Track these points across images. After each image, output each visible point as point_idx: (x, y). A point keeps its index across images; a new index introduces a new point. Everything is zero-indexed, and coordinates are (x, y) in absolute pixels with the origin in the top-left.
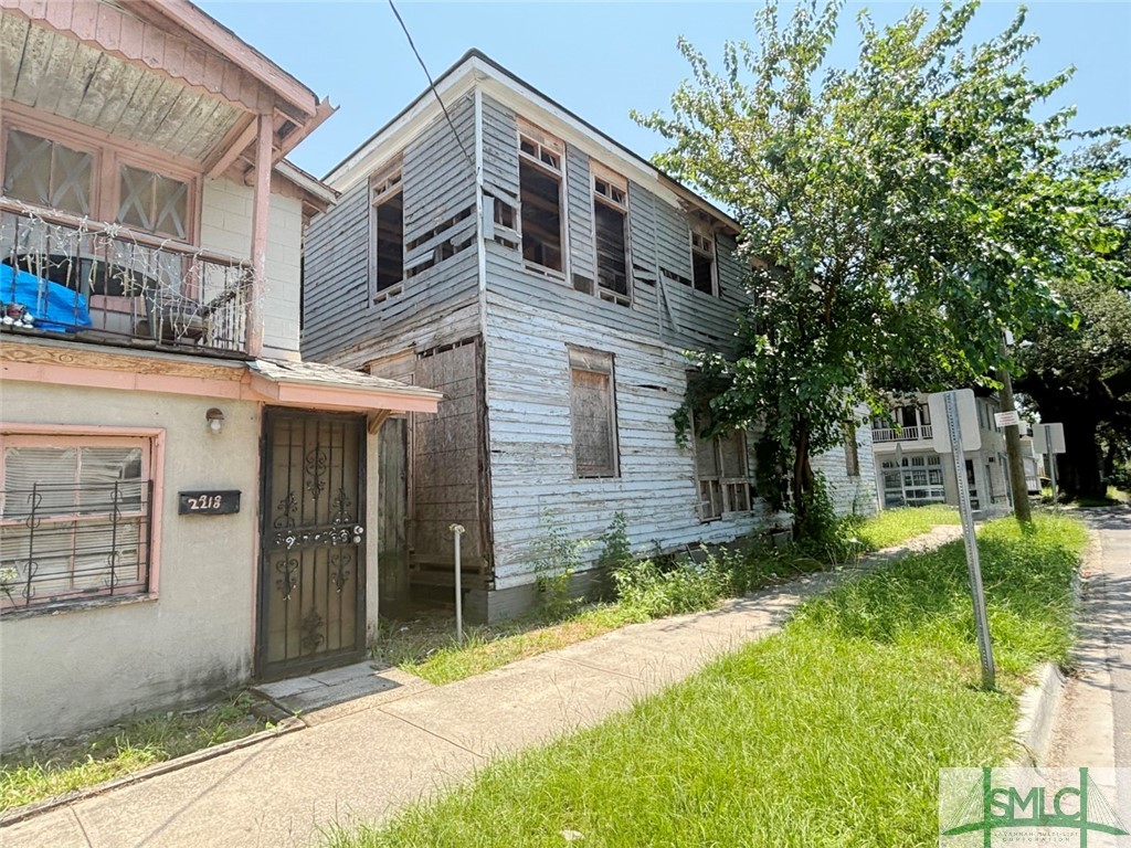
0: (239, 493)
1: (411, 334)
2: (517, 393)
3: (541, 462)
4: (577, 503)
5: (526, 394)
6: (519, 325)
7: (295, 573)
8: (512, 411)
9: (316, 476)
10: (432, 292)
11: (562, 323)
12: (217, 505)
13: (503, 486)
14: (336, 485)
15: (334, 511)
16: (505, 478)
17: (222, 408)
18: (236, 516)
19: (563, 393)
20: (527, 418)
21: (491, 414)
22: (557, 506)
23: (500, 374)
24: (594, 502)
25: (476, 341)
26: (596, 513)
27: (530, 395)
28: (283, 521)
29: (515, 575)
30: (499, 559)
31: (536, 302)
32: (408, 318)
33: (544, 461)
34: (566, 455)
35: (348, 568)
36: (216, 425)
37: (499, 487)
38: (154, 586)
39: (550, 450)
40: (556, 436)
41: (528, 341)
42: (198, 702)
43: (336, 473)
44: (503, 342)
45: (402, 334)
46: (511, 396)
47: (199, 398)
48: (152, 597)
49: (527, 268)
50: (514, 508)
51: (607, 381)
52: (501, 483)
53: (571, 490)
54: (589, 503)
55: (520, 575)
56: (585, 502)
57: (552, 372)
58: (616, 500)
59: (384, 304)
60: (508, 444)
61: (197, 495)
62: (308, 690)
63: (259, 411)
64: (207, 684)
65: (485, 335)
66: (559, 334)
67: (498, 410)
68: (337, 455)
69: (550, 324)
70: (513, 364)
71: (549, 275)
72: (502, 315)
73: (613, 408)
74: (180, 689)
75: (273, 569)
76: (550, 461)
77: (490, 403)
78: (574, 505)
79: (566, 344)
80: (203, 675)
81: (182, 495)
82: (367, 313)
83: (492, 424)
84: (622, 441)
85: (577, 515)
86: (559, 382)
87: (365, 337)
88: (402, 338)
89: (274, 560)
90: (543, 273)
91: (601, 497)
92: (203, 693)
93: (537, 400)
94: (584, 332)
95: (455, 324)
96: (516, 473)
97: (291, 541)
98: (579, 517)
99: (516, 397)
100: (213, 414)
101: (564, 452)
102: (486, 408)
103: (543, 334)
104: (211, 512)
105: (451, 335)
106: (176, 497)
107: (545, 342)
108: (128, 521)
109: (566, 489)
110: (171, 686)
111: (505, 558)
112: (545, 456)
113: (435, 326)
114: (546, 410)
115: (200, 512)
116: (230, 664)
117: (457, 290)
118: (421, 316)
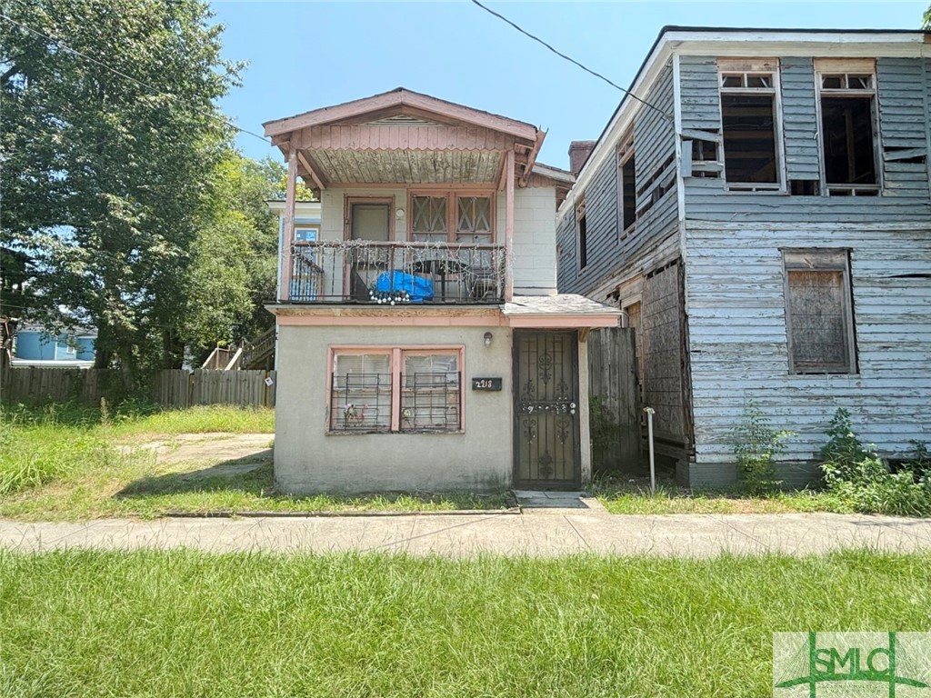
0: (500, 379)
1: (640, 262)
2: (720, 301)
3: (747, 359)
4: (792, 397)
5: (730, 301)
6: (722, 242)
7: (534, 428)
8: (713, 317)
9: (546, 371)
10: (652, 227)
11: (774, 231)
12: (490, 386)
13: (703, 380)
14: (558, 376)
15: (557, 392)
16: (706, 373)
17: (492, 332)
18: (500, 392)
19: (775, 295)
20: (730, 322)
21: (690, 321)
22: (768, 399)
23: (701, 287)
24: (818, 398)
25: (678, 262)
26: (820, 408)
27: (735, 302)
28: (527, 397)
29: (717, 453)
30: (700, 439)
31: (741, 217)
32: (638, 249)
33: (751, 359)
34: (780, 353)
35: (568, 429)
36: (488, 342)
37: (699, 380)
38: (463, 427)
39: (758, 349)
40: (767, 335)
41: (732, 254)
42: (485, 491)
43: (558, 368)
44: (704, 259)
45: (636, 262)
46: (713, 305)
47: (481, 327)
48: (462, 431)
49: (731, 189)
50: (715, 398)
51: (841, 277)
52: (700, 378)
53: (786, 385)
54: (810, 398)
55: (723, 454)
56: (804, 397)
57: (762, 278)
58: (851, 397)
59: (626, 241)
60: (710, 345)
61: (479, 380)
62: (536, 498)
63: (511, 333)
64: (489, 482)
65: (684, 257)
66: (769, 242)
67: (698, 318)
68: (558, 356)
69: (759, 234)
70: (715, 277)
71: (757, 190)
72: (703, 236)
73: (849, 304)
74: (476, 482)
75: (521, 425)
76: (759, 358)
77: (689, 312)
78: (790, 399)
79: (779, 250)
80: (487, 478)
81: (473, 379)
82: (618, 248)
83: (691, 330)
84: (861, 337)
85: (792, 408)
86: (770, 286)
87: (616, 267)
88: (636, 265)
89: (522, 420)
90: (750, 190)
91: (827, 393)
92: (487, 487)
93: (741, 305)
94: (805, 234)
95: (665, 251)
96: (718, 369)
97: (531, 408)
98: (795, 410)
99: (718, 304)
100: (488, 335)
101: (776, 349)
102: (686, 317)
103: (750, 244)
104: (487, 390)
105: (663, 260)
106: (471, 381)
107: (752, 252)
108: (452, 392)
109: (779, 384)
110: (472, 480)
111: (707, 439)
112: (752, 354)
113: (653, 254)
114: (754, 313)
115: (481, 389)
116: (501, 475)
117: (665, 223)
118: (645, 247)
